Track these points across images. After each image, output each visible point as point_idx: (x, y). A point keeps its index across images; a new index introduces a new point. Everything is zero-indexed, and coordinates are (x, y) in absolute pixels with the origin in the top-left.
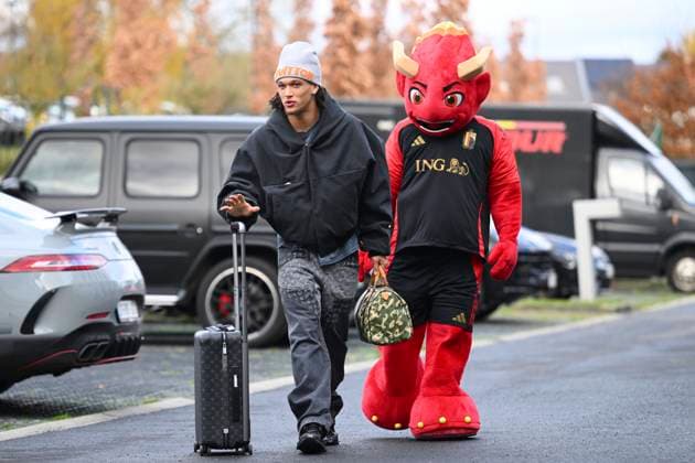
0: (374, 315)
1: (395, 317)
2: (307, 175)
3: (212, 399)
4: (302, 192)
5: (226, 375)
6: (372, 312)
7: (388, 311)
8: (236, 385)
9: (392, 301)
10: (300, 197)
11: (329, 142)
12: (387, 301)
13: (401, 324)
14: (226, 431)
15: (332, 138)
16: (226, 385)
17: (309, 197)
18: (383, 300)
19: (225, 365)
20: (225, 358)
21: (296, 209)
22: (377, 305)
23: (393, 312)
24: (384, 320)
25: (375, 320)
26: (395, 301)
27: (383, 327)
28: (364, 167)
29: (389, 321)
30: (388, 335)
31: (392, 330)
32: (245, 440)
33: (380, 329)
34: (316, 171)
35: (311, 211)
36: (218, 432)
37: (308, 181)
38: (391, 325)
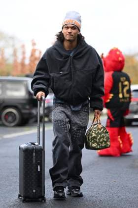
0: (94, 135)
1: (103, 137)
2: (71, 69)
3: (28, 176)
4: (68, 76)
5: (35, 165)
6: (93, 133)
7: (101, 134)
8: (39, 170)
9: (102, 129)
10: (67, 79)
11: (81, 55)
12: (100, 129)
13: (105, 140)
14: (34, 191)
15: (82, 54)
16: (35, 170)
17: (70, 79)
18: (99, 129)
19: (34, 161)
20: (34, 157)
21: (65, 84)
22: (96, 131)
23: (103, 134)
24: (98, 138)
25: (94, 137)
26: (104, 130)
27: (98, 141)
28: (96, 67)
29: (100, 138)
30: (99, 145)
31: (102, 143)
32: (43, 195)
33: (96, 142)
34: (75, 68)
35: (71, 86)
36: (30, 192)
37: (71, 72)
38: (101, 140)
